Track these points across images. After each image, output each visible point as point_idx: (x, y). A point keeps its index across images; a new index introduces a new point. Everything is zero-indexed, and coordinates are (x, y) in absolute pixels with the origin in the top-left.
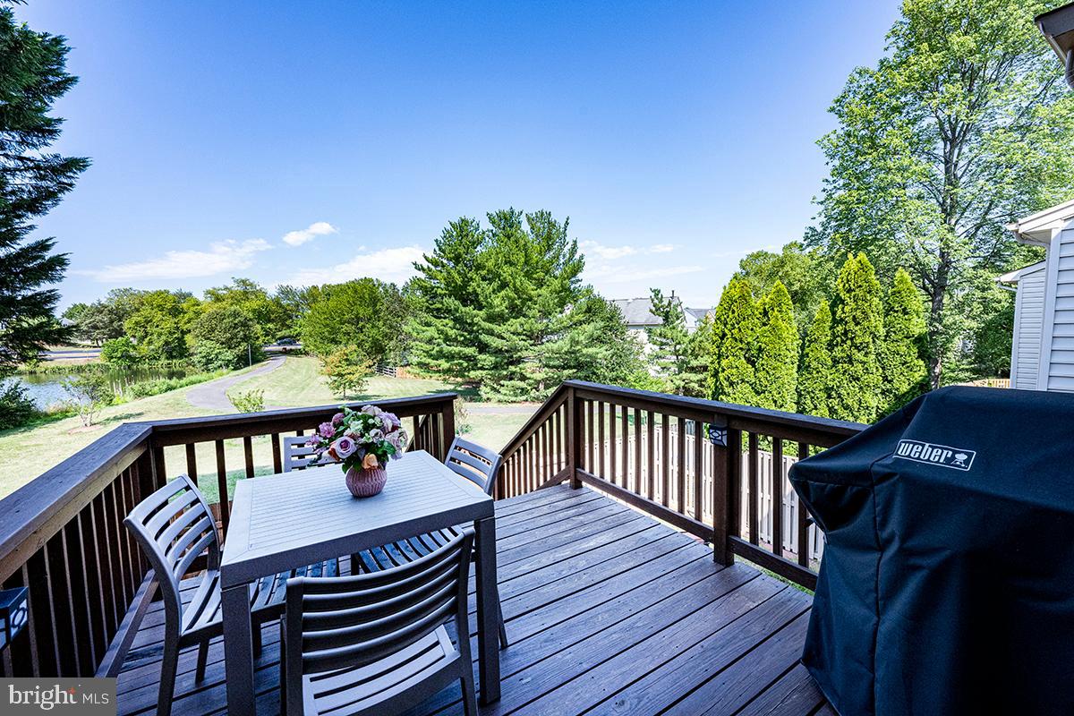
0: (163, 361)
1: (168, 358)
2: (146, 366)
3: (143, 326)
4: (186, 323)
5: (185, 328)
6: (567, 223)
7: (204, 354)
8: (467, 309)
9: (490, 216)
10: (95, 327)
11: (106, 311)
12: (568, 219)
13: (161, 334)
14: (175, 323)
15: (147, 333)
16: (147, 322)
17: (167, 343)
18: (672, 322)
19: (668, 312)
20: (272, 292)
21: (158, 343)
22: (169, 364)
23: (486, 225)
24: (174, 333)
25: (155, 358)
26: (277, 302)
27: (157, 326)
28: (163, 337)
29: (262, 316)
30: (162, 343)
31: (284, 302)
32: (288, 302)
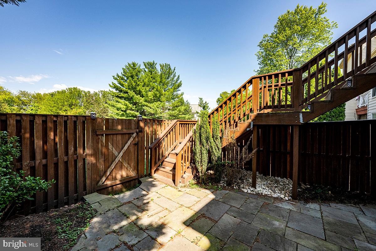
6: (174, 69)
8: (137, 97)
9: (144, 63)
12: (175, 68)
18: (206, 109)
19: (205, 106)
23: (143, 67)
26: (18, 98)
31: (23, 99)
32: (25, 99)
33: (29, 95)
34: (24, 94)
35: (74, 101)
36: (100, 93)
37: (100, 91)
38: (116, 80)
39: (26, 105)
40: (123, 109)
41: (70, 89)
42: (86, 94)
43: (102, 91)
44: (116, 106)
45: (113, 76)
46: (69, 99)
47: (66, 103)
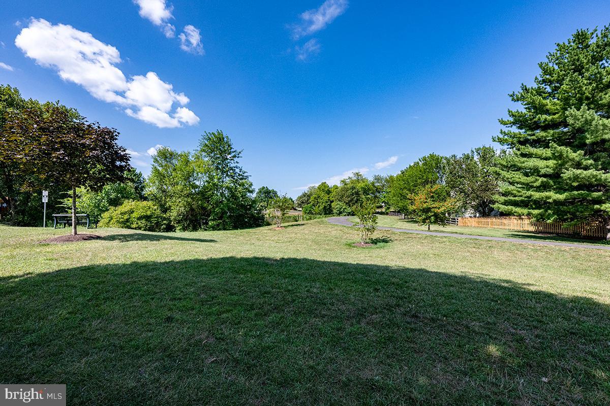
1: (325, 214)
3: (317, 199)
4: (332, 197)
5: (332, 200)
7: (338, 209)
10: (303, 203)
11: (306, 196)
14: (328, 197)
15: (318, 202)
16: (318, 197)
17: (325, 207)
20: (371, 179)
21: (321, 208)
24: (328, 202)
25: (320, 214)
26: (373, 184)
27: (322, 199)
28: (324, 204)
29: (366, 191)
31: (377, 184)
32: (379, 184)
33: (382, 179)
34: (378, 179)
35: (430, 176)
36: (476, 153)
37: (474, 151)
38: (520, 102)
39: (379, 193)
40: (548, 169)
41: (424, 159)
42: (448, 161)
43: (477, 150)
44: (523, 165)
45: (511, 93)
46: (424, 174)
47: (419, 181)
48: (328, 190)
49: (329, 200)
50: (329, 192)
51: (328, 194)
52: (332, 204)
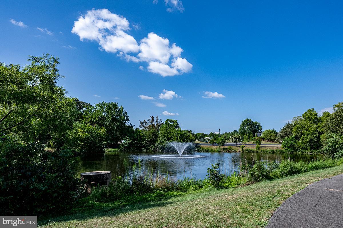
0: (309, 151)
1: (311, 149)
2: (300, 153)
3: (301, 130)
4: (322, 128)
5: (321, 131)
13: (309, 135)
14: (316, 128)
15: (302, 134)
17: (311, 140)
21: (307, 140)
22: (311, 152)
24: (315, 134)
25: (304, 148)
27: (307, 130)
28: (309, 136)
30: (309, 139)
48: (316, 118)
49: (317, 131)
50: (317, 121)
51: (316, 124)
52: (322, 137)
